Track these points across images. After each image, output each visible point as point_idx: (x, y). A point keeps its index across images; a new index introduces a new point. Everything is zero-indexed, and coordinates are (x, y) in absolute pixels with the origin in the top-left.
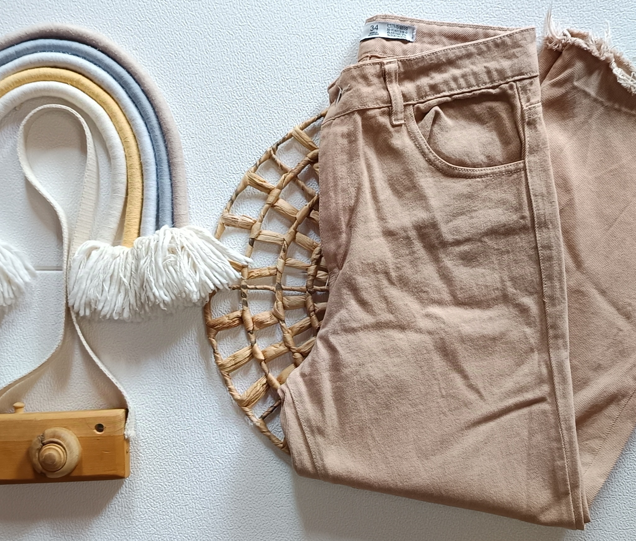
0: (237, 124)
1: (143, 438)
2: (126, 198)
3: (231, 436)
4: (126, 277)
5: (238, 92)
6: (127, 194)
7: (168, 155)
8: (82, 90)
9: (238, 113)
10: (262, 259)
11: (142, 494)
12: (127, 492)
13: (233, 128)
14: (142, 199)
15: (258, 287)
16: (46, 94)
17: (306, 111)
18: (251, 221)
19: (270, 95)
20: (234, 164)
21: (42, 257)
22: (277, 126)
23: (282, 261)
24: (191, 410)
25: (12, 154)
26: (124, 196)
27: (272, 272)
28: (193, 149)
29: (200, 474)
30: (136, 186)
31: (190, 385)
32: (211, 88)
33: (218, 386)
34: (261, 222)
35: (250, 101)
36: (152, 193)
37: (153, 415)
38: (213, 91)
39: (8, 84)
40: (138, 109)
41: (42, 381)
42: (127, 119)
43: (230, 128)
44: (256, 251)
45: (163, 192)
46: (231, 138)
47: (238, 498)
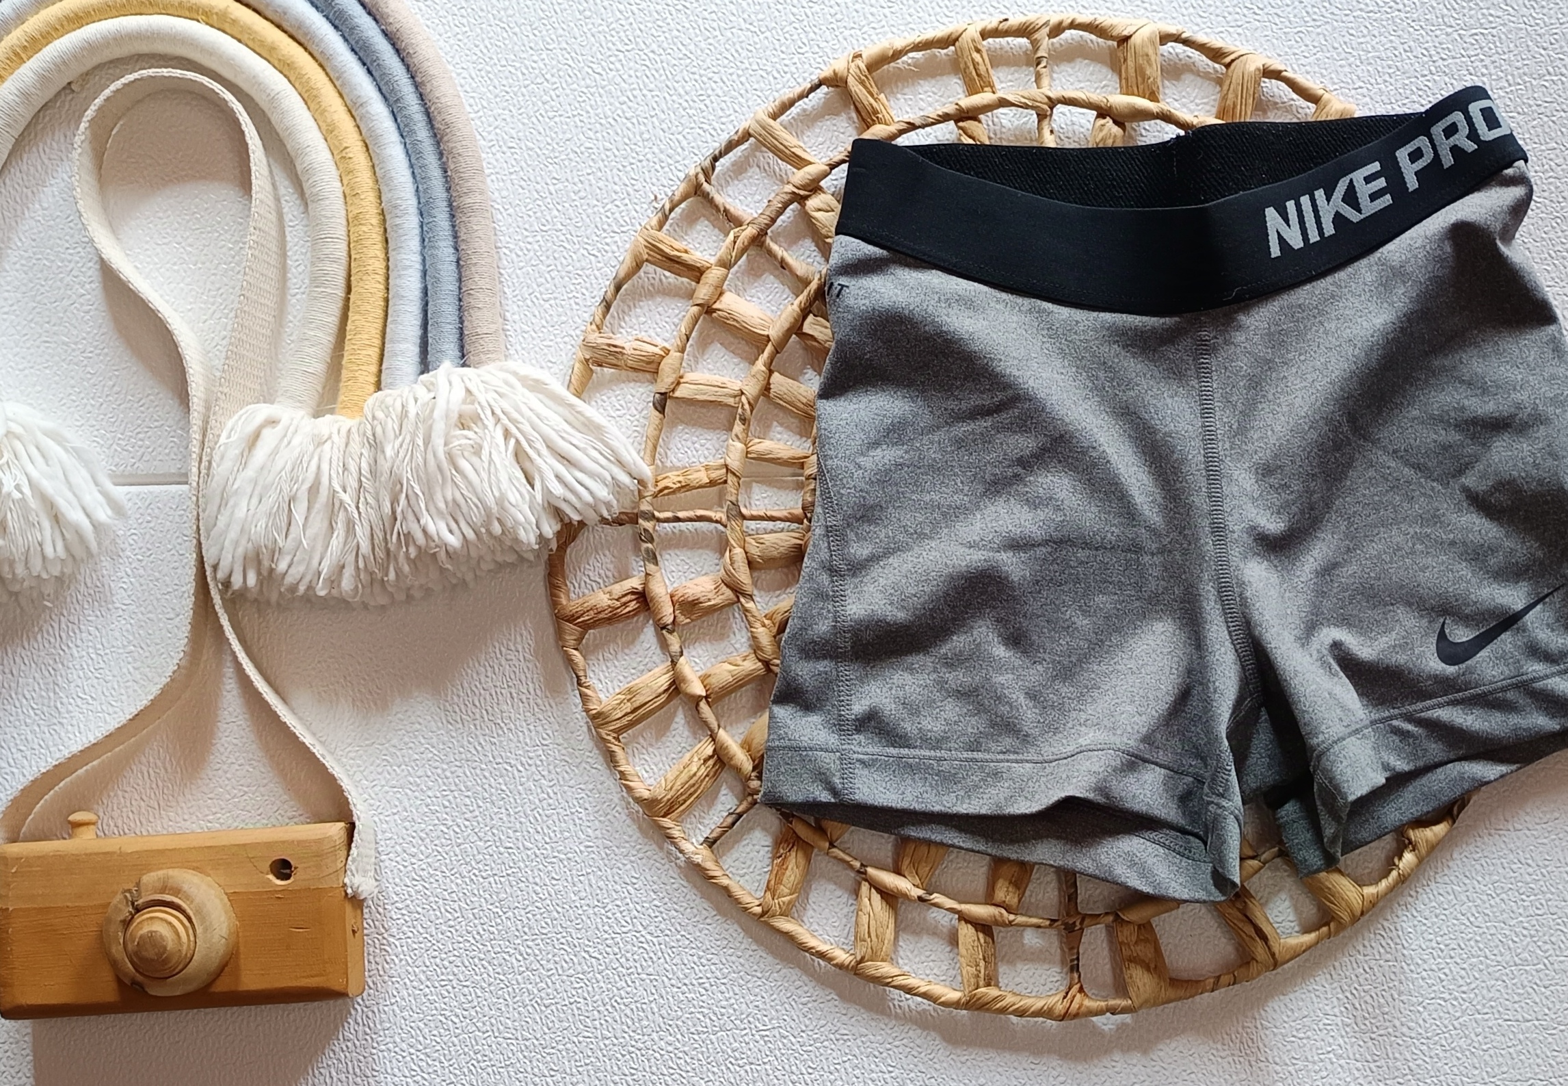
0: (619, 112)
1: (396, 899)
2: (347, 300)
3: (618, 887)
4: (349, 490)
5: (622, 34)
6: (349, 289)
7: (448, 190)
8: (233, 37)
9: (623, 84)
10: (689, 444)
11: (398, 1040)
12: (360, 1037)
13: (611, 120)
14: (387, 300)
15: (681, 515)
16: (144, 48)
17: (792, 74)
18: (657, 350)
19: (700, 38)
20: (615, 209)
21: (143, 450)
22: (721, 114)
23: (740, 446)
24: (518, 825)
25: (65, 200)
26: (341, 293)
27: (715, 475)
28: (513, 177)
29: (544, 985)
30: (370, 268)
31: (513, 762)
32: (556, 25)
33: (584, 765)
34: (683, 351)
35: (651, 55)
36: (409, 284)
37: (422, 840)
38: (560, 32)
39: (48, 24)
40: (375, 80)
41: (144, 760)
42: (346, 105)
43: (603, 121)
44: (673, 425)
45: (438, 280)
46: (608, 145)
47: (642, 1046)
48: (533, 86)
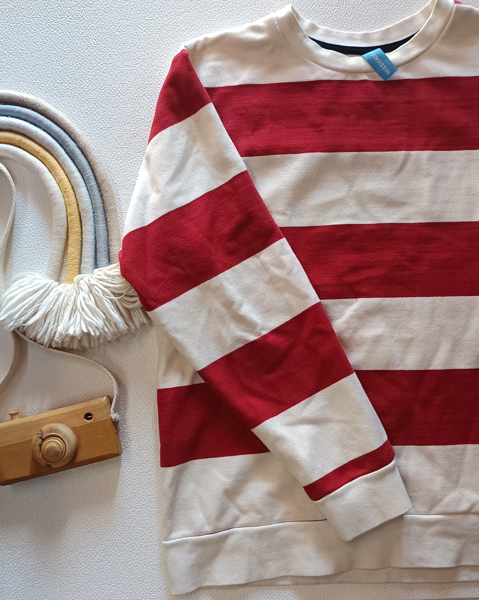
48: (116, 161)
